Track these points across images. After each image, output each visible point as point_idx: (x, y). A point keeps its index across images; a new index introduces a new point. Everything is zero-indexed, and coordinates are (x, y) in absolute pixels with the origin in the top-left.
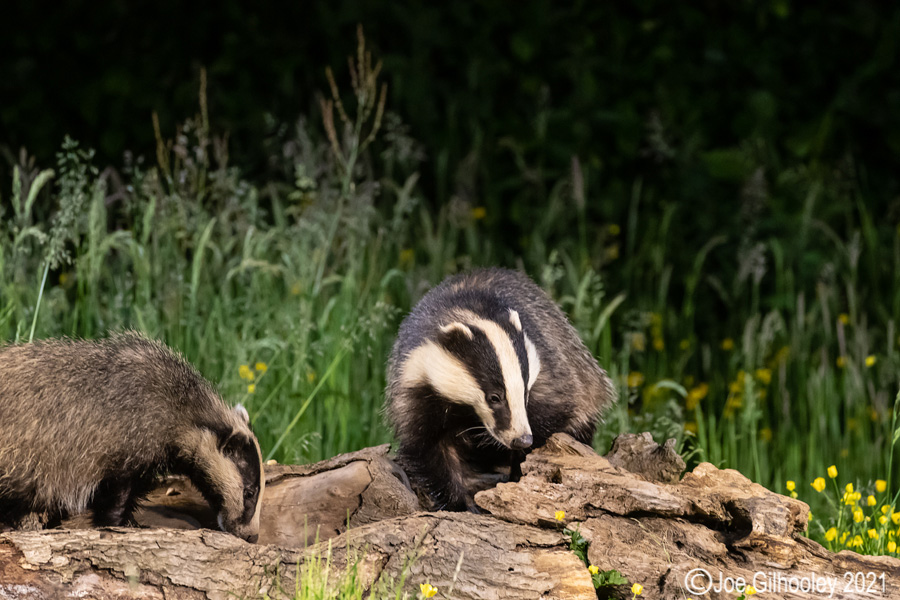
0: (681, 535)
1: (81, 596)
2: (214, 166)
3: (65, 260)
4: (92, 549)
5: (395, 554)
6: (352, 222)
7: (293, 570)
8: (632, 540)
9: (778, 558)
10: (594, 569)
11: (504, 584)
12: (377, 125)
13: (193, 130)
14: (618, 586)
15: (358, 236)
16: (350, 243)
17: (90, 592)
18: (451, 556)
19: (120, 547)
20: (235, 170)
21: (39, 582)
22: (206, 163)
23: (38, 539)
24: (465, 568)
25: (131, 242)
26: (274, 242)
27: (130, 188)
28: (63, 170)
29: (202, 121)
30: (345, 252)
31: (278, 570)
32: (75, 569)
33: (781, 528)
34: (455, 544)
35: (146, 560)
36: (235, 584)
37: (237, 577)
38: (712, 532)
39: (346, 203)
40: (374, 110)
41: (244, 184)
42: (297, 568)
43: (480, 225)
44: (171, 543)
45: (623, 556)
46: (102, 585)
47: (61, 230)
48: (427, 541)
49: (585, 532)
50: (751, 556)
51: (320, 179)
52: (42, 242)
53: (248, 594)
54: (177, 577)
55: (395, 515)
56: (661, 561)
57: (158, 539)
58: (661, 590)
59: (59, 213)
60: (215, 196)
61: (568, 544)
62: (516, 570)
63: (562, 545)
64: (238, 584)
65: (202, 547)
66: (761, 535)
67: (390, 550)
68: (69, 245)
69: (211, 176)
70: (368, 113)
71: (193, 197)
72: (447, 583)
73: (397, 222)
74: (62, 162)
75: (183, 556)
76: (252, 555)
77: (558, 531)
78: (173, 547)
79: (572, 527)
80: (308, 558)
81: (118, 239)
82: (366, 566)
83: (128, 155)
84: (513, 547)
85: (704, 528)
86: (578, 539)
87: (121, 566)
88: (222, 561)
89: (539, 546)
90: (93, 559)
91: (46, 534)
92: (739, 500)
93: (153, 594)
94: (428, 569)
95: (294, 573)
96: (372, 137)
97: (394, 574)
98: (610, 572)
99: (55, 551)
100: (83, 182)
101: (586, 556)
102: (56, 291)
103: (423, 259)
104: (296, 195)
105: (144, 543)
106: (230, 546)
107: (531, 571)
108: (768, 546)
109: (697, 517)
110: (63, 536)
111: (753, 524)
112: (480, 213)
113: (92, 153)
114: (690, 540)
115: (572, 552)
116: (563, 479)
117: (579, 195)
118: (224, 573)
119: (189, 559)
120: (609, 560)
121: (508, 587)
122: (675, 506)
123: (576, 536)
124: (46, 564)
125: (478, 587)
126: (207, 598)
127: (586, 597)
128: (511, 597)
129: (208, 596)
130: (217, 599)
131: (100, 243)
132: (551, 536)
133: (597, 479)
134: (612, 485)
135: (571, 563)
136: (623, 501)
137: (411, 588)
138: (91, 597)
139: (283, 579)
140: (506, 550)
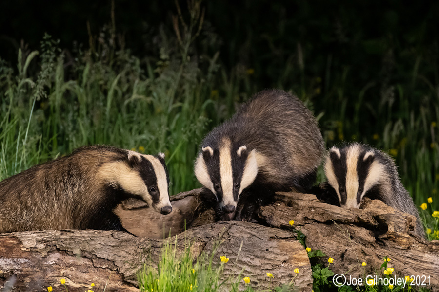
0: (353, 232)
1: (51, 264)
2: (118, 48)
3: (44, 96)
4: (57, 240)
5: (209, 242)
6: (188, 76)
7: (158, 250)
8: (328, 235)
9: (401, 244)
10: (309, 249)
11: (264, 257)
12: (200, 28)
13: (107, 30)
14: (321, 258)
15: (191, 83)
16: (186, 87)
17: (56, 262)
18: (237, 243)
19: (71, 239)
20: (129, 51)
21: (30, 257)
22: (114, 47)
23: (30, 235)
24: (244, 249)
25: (77, 87)
26: (148, 86)
27: (76, 59)
28: (43, 50)
29: (112, 26)
30: (184, 91)
31: (150, 251)
32: (48, 250)
33: (402, 229)
34: (239, 237)
35: (84, 246)
36: (129, 258)
37: (130, 254)
38: (368, 231)
39: (185, 67)
40: (199, 21)
41: (133, 57)
42: (160, 249)
43: (251, 77)
44: (96, 237)
45: (323, 243)
46: (62, 258)
47: (42, 81)
48: (225, 236)
49: (304, 231)
50: (388, 243)
51: (171, 55)
52: (32, 87)
53: (135, 263)
54: (99, 254)
55: (209, 223)
56: (342, 245)
57: (90, 235)
58: (343, 260)
59: (41, 73)
60: (119, 63)
61: (296, 237)
62: (269, 250)
63: (293, 237)
64: (130, 257)
65: (112, 239)
66: (392, 232)
67: (207, 240)
68: (46, 88)
69: (117, 53)
70: (196, 22)
71: (108, 64)
72: (235, 257)
74: (43, 46)
75: (103, 243)
76: (137, 243)
77: (290, 231)
78: (98, 239)
79: (297, 228)
80: (165, 244)
81: (71, 85)
82: (195, 248)
83: (75, 43)
84: (268, 239)
85: (364, 229)
86: (301, 235)
87: (71, 249)
88: (122, 246)
89: (281, 238)
90: (57, 245)
91: (34, 233)
92: (382, 215)
93: (87, 263)
94: (225, 250)
95: (158, 252)
96: (197, 34)
97: (208, 252)
98: (317, 251)
99: (38, 242)
100: (54, 56)
101: (305, 243)
102: (39, 111)
103: (223, 94)
104: (160, 63)
105: (83, 237)
106: (126, 238)
107: (277, 251)
108: (396, 238)
109: (360, 223)
110: (42, 234)
111: (389, 227)
112: (251, 71)
113: (59, 41)
114: (357, 235)
115: (298, 241)
116: (293, 205)
117: (301, 62)
118: (123, 252)
119: (105, 245)
120: (316, 245)
121: (266, 259)
122: (349, 218)
123: (300, 233)
124: (34, 248)
125: (251, 259)
126: (114, 265)
127: (305, 264)
128: (267, 264)
129: (115, 264)
130: (119, 265)
131: (61, 87)
132: (288, 233)
133: (310, 204)
134: (318, 208)
135: (297, 246)
136: (323, 215)
137: (217, 259)
138: (56, 264)
139: (153, 255)
140: (264, 240)
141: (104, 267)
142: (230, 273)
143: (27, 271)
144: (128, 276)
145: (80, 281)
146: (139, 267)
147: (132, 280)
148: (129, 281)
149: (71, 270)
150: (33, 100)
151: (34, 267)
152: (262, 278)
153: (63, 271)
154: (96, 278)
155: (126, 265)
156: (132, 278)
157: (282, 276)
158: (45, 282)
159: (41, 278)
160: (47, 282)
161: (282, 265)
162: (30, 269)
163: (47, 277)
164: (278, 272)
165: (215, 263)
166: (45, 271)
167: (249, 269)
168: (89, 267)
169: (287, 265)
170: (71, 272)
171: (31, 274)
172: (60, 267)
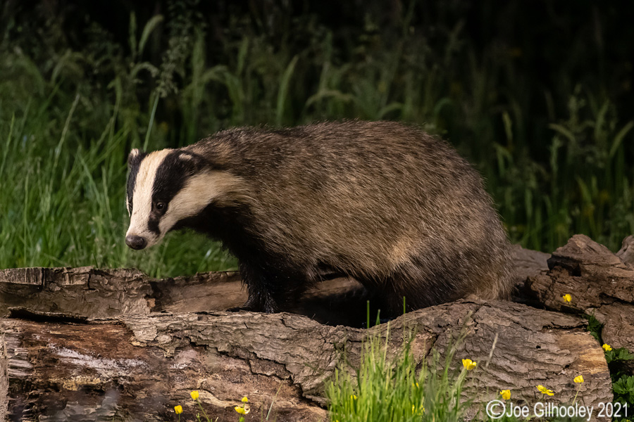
1: (181, 368)
3: (173, 90)
4: (191, 329)
5: (442, 334)
6: (411, 59)
7: (359, 347)
10: (607, 347)
11: (533, 359)
14: (626, 361)
15: (417, 71)
16: (408, 77)
17: (189, 364)
18: (489, 336)
19: (214, 327)
20: (315, 16)
21: (147, 357)
22: (290, 10)
23: (146, 321)
24: (500, 345)
25: (228, 75)
26: (345, 76)
27: (226, 31)
28: (172, 14)
30: (404, 85)
31: (345, 347)
32: (177, 346)
34: (492, 325)
35: (236, 338)
36: (309, 358)
37: (311, 352)
39: (405, 43)
41: (322, 28)
42: (361, 345)
43: (518, 62)
44: (257, 324)
45: (630, 336)
46: (199, 359)
47: (169, 65)
48: (469, 324)
49: (600, 317)
51: (384, 24)
52: (154, 75)
53: (320, 367)
54: (261, 352)
57: (246, 321)
59: (169, 52)
60: (298, 36)
61: (586, 326)
62: (542, 348)
63: (580, 327)
64: (312, 358)
65: (282, 327)
67: (438, 331)
68: (176, 78)
69: (295, 20)
72: (485, 358)
73: (448, 59)
74: (171, 8)
75: (267, 334)
76: (324, 334)
77: (578, 316)
78: (259, 327)
79: (589, 311)
80: (371, 337)
81: (217, 73)
82: (418, 344)
84: (540, 328)
87: (215, 343)
88: (298, 339)
89: (561, 328)
90: (192, 338)
91: (153, 317)
93: (241, 367)
94: (469, 347)
95: (359, 349)
97: (442, 351)
98: (620, 350)
99: (160, 331)
100: (189, 25)
101: (600, 337)
103: (469, 90)
104: (364, 37)
105: (235, 324)
106: (305, 326)
107: (555, 349)
110: (167, 318)
112: (516, 52)
115: (589, 333)
116: (582, 273)
117: (598, 38)
118: (300, 349)
119: (272, 337)
120: (619, 339)
121: (536, 362)
123: (593, 320)
124: (152, 341)
125: (511, 362)
126: (286, 370)
127: (600, 371)
128: (538, 370)
129: (288, 368)
130: (294, 370)
131: (202, 76)
132: (572, 319)
133: (610, 273)
134: (622, 278)
135: (588, 342)
136: (631, 290)
137: (455, 362)
138: (190, 368)
139: (349, 354)
140: (534, 331)
141: (268, 374)
142: (476, 385)
143: (141, 380)
144: (309, 388)
145: (229, 397)
146: (328, 374)
147: (313, 394)
148: (310, 397)
149: (213, 379)
150: (155, 97)
151: (153, 373)
152: (529, 393)
153: (200, 380)
154: (256, 392)
155: (305, 371)
156: (314, 391)
157: (563, 391)
158: (170, 397)
159: (164, 392)
160: (174, 398)
161: (563, 372)
162: (145, 376)
163: (174, 390)
164: (556, 383)
165: (453, 369)
166: (171, 379)
167: (508, 379)
168: (244, 374)
169: (571, 372)
170: (214, 381)
171: (148, 386)
172: (195, 373)
